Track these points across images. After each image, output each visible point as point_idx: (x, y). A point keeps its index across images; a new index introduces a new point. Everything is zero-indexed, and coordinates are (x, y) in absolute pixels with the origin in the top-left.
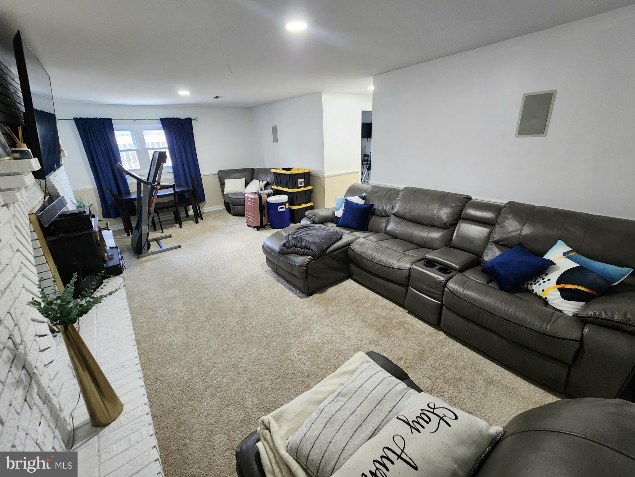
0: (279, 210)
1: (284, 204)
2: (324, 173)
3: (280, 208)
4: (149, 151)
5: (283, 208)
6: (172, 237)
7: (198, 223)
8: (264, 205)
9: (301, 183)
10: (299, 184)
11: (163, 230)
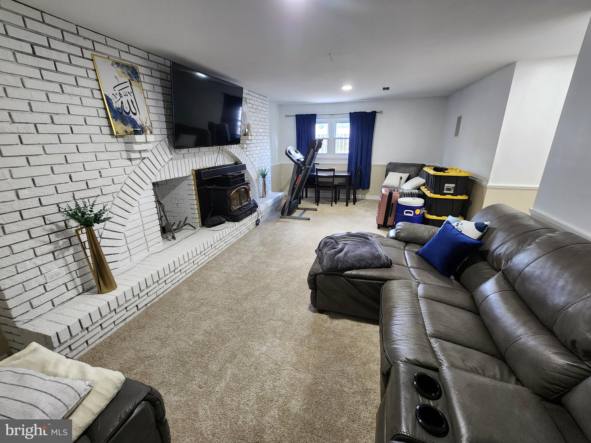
0: (405, 214)
1: (414, 208)
2: (487, 181)
3: (406, 212)
4: (336, 140)
5: (411, 213)
6: (317, 210)
7: (347, 206)
8: (393, 204)
9: (449, 189)
10: (445, 189)
11: (319, 204)
